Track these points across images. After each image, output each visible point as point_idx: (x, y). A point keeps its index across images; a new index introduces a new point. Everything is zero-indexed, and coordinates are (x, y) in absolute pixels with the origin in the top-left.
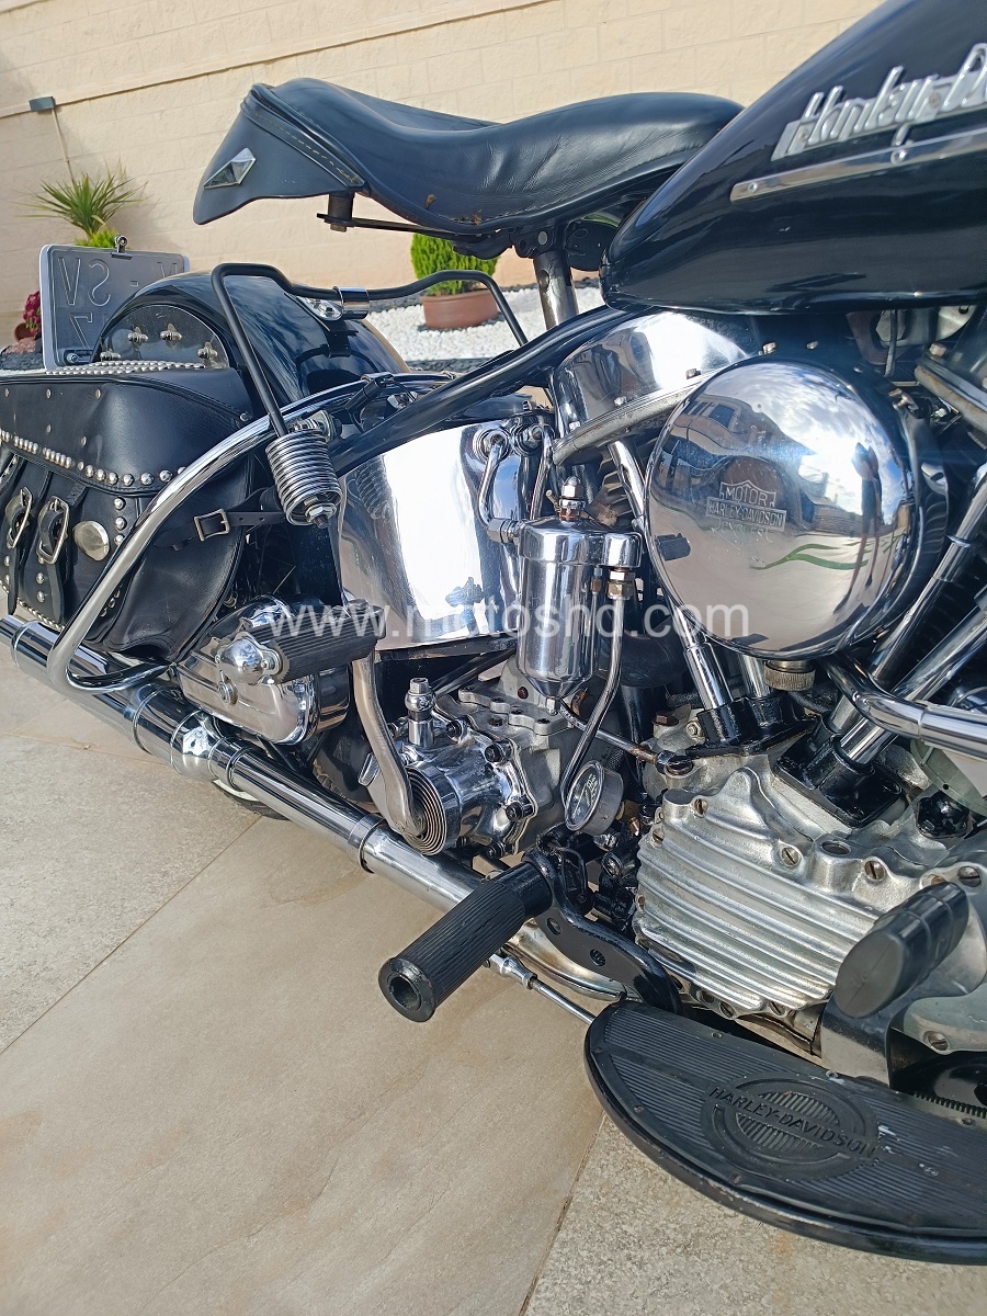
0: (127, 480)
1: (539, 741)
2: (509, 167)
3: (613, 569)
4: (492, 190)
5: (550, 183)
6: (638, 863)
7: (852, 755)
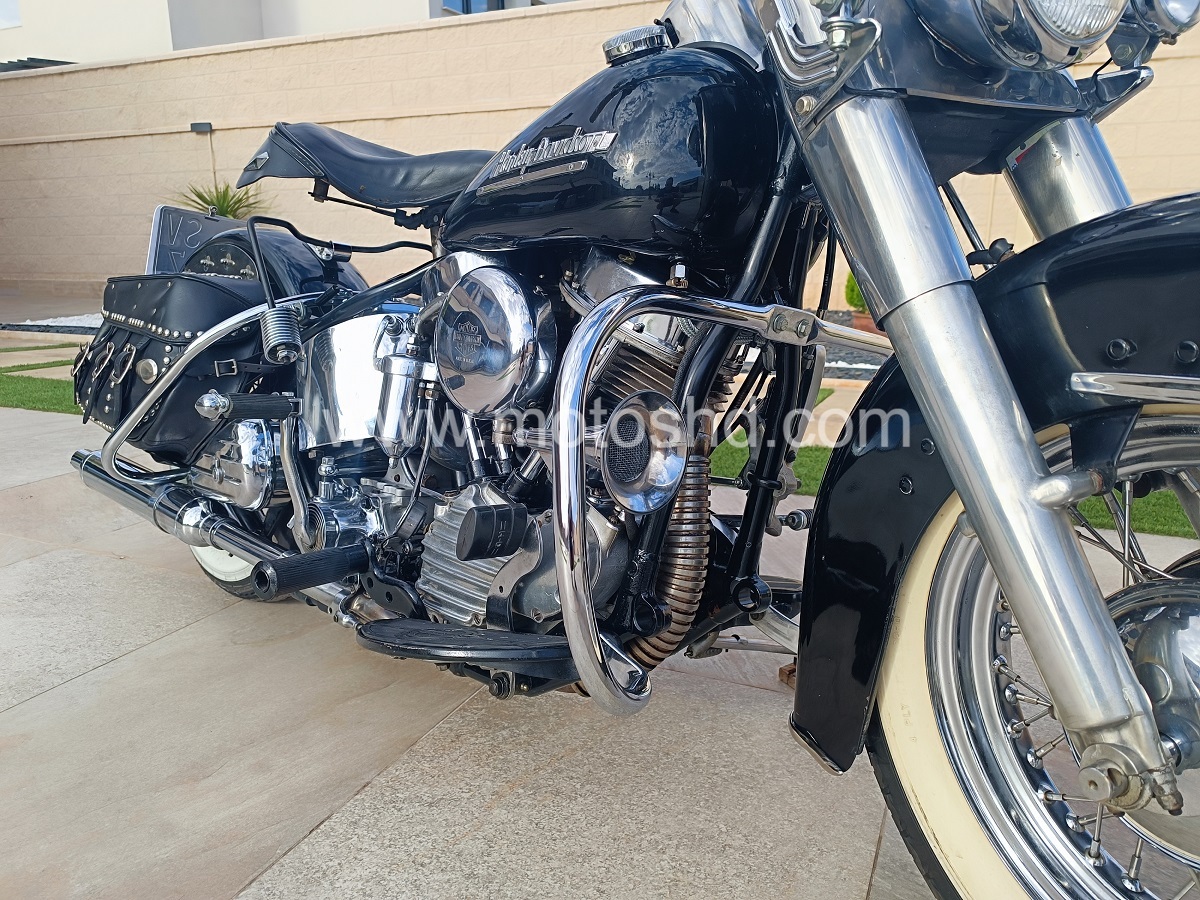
0: (176, 334)
1: (397, 501)
2: (406, 178)
3: (430, 382)
4: (398, 188)
5: (428, 187)
6: (423, 547)
7: (525, 475)
